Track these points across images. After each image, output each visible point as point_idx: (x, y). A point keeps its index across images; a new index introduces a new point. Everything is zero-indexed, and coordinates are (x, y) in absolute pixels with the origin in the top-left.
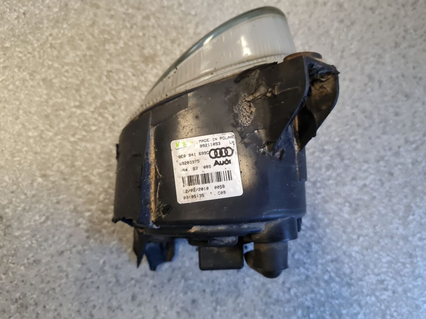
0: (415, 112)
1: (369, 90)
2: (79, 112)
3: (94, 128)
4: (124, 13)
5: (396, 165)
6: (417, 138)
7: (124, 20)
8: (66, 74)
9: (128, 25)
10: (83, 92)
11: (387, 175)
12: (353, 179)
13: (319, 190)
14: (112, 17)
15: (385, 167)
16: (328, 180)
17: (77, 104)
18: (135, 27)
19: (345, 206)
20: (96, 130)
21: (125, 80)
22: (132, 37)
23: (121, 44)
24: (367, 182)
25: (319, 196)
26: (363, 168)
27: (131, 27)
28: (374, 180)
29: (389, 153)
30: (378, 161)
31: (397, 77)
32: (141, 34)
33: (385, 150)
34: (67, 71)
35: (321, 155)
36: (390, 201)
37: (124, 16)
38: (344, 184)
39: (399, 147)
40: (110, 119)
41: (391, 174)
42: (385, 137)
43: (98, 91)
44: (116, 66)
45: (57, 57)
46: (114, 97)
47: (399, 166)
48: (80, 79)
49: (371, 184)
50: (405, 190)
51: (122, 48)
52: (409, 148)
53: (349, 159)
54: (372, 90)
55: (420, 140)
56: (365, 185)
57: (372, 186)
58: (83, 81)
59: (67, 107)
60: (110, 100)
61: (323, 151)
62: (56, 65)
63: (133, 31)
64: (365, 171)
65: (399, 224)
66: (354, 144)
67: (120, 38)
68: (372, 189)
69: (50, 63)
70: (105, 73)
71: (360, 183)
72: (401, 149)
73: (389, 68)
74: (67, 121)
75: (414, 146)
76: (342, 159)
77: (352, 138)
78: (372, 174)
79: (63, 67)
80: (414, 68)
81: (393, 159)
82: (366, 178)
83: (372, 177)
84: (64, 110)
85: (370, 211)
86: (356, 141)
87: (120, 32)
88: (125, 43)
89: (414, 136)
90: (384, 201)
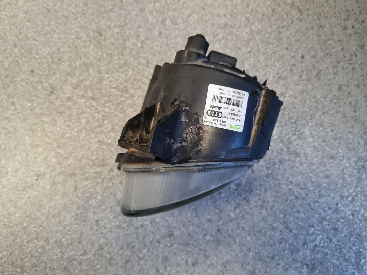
0: (343, 170)
1: (298, 165)
2: (85, 258)
3: (98, 266)
4: (95, 173)
5: (338, 221)
6: (351, 191)
7: (96, 178)
8: (69, 233)
9: (100, 181)
10: (84, 243)
11: (332, 232)
12: (304, 244)
13: (278, 262)
14: (87, 179)
15: (329, 225)
16: (284, 251)
17: (82, 252)
18: (105, 180)
19: (303, 268)
20: (100, 268)
21: (110, 224)
22: (105, 189)
23: (99, 197)
24: (317, 243)
25: (280, 267)
26: (311, 232)
27: (103, 182)
28: (323, 239)
29: (330, 212)
30: (321, 222)
31: (320, 144)
32: (110, 184)
33: (325, 211)
34: (69, 230)
35: (272, 233)
36: (341, 252)
37: (95, 175)
38: (298, 251)
39: (337, 204)
40: (108, 256)
41: (336, 229)
42: (322, 200)
43: (94, 238)
44: (101, 215)
45: (60, 222)
46: (106, 239)
47: (341, 220)
48: (79, 233)
49: (320, 243)
50: (352, 239)
51: (100, 200)
52: (347, 202)
53: (297, 229)
54: (301, 164)
55: (354, 191)
56: (315, 246)
57: (322, 244)
58: (82, 234)
59: (76, 257)
60: (103, 242)
61: (273, 228)
62: (60, 229)
63: (105, 184)
64: (312, 234)
65: (354, 269)
66: (297, 215)
67: (97, 193)
68: (323, 247)
69: (56, 228)
70: (95, 223)
71: (311, 245)
72: (339, 205)
73: (311, 140)
74: (79, 267)
75: (350, 199)
76: (291, 231)
77: (294, 210)
78: (319, 235)
79: (65, 228)
80: (332, 131)
81: (334, 216)
82: (315, 239)
83: (320, 237)
84: (75, 260)
85: (326, 267)
86: (298, 212)
87: (96, 188)
88: (102, 196)
89: (348, 190)
90: (336, 254)
